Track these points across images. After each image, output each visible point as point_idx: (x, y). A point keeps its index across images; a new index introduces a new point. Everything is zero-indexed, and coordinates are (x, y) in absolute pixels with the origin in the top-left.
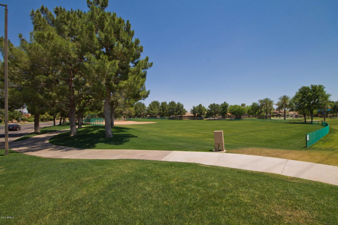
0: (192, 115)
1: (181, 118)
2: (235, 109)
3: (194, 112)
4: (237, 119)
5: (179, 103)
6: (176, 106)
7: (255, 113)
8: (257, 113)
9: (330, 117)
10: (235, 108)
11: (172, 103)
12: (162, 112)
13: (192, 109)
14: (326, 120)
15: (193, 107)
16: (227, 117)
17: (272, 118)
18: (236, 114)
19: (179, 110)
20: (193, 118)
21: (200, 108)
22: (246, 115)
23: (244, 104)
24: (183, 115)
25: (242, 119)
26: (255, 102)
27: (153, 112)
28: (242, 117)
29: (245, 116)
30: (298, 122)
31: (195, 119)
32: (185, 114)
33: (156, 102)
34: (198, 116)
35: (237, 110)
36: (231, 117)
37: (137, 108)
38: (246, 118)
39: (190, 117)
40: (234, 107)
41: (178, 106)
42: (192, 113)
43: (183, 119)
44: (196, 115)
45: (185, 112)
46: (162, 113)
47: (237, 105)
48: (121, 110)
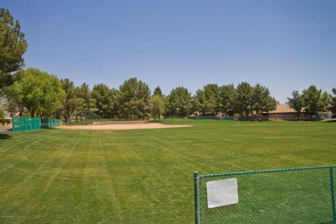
0: (293, 110)
1: (265, 117)
3: (295, 104)
5: (258, 86)
6: (252, 93)
11: (244, 87)
12: (221, 105)
13: (292, 97)
15: (293, 93)
19: (258, 100)
20: (295, 117)
21: (311, 96)
24: (270, 112)
27: (203, 105)
31: (298, 120)
32: (275, 109)
33: (213, 85)
34: (307, 113)
37: (174, 98)
39: (285, 116)
41: (256, 92)
42: (291, 107)
43: (270, 119)
44: (302, 111)
45: (274, 103)
46: (222, 107)
48: (140, 103)
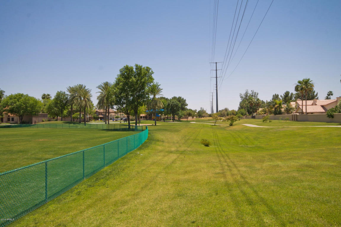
2: (18, 103)
4: (24, 125)
7: (62, 112)
8: (65, 112)
9: (164, 119)
10: (18, 100)
14: (157, 124)
16: (5, 119)
17: (93, 122)
18: (21, 114)
22: (44, 116)
23: (49, 95)
25: (33, 124)
26: (63, 91)
28: (34, 119)
29: (40, 119)
30: (118, 127)
35: (21, 105)
36: (13, 119)
38: (43, 121)
40: (15, 98)
47: (22, 95)
